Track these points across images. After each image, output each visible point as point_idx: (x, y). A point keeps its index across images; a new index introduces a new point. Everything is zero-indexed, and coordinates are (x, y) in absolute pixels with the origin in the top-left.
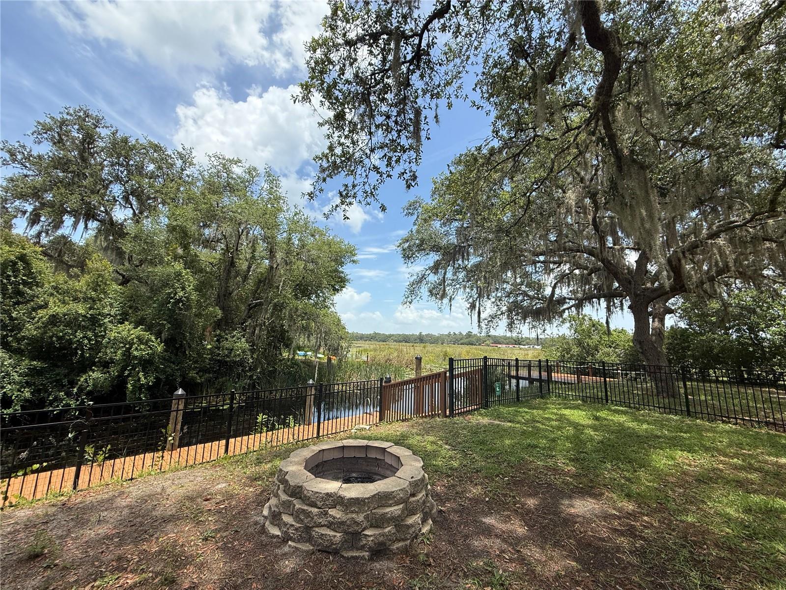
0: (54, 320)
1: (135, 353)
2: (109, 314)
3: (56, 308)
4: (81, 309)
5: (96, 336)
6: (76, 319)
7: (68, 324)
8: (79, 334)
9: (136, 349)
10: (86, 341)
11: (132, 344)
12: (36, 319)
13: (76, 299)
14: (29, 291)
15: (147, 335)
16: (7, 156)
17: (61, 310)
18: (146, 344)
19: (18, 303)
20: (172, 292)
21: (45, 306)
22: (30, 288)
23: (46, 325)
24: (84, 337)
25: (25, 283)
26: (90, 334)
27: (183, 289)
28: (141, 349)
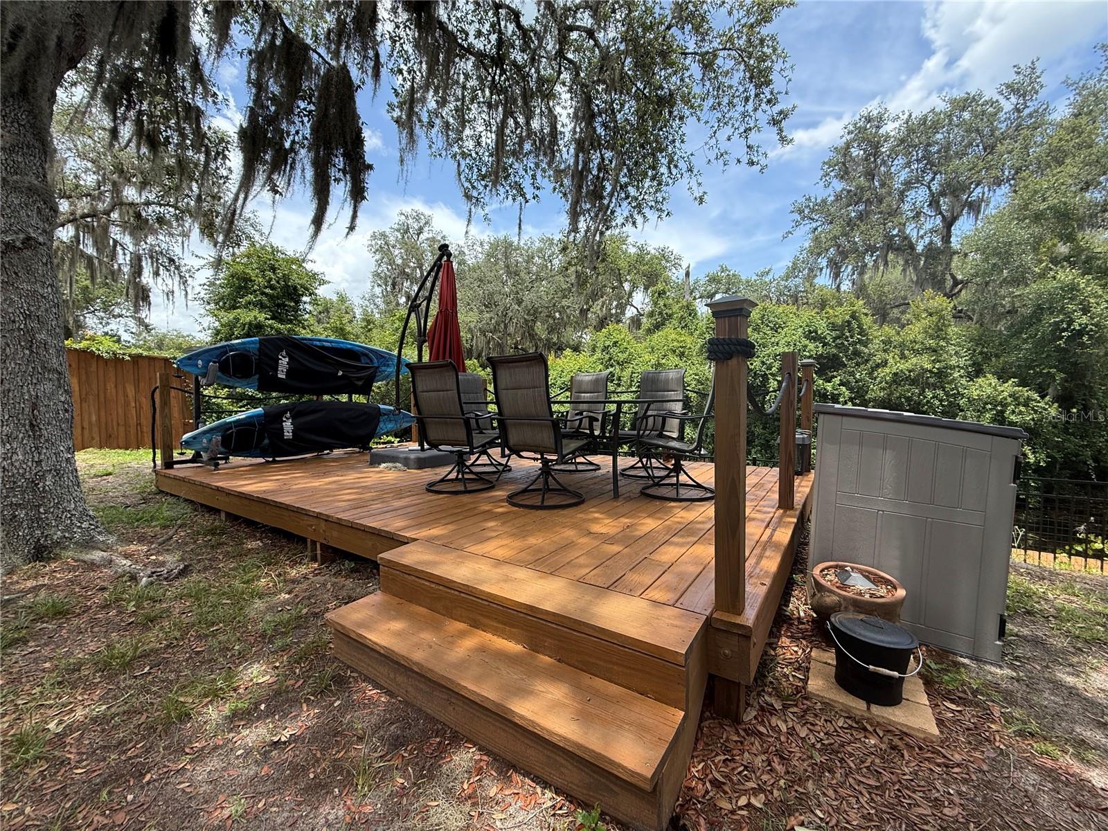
0: (897, 379)
1: (1013, 417)
2: (958, 366)
3: (897, 365)
4: (925, 362)
5: (947, 394)
6: (921, 375)
7: (914, 382)
8: (929, 394)
9: (1013, 412)
10: (937, 403)
11: (1005, 406)
12: (878, 379)
13: (917, 352)
14: (866, 351)
15: (1025, 392)
16: (797, 217)
17: (903, 366)
18: (1026, 405)
19: (858, 364)
20: (1062, 321)
21: (885, 363)
22: (866, 346)
23: (890, 384)
24: (933, 397)
25: (860, 341)
26: (941, 393)
27: (1085, 311)
28: (1021, 413)
